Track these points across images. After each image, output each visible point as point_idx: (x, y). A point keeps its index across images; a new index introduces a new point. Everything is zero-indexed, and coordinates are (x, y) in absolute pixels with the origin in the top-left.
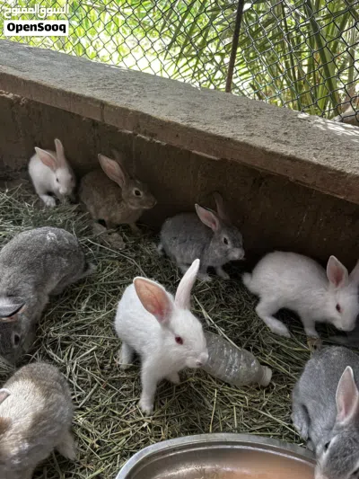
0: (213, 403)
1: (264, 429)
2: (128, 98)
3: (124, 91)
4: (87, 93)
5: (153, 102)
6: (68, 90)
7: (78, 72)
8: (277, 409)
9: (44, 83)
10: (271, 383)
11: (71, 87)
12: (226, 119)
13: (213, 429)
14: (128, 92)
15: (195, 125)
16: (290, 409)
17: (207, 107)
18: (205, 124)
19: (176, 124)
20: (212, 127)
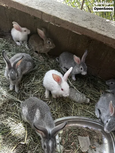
0: (73, 108)
1: (87, 115)
2: (51, 11)
3: (49, 8)
5: (59, 13)
8: (91, 110)
9: (21, 3)
10: (89, 103)
11: (30, 5)
12: (84, 20)
13: (73, 115)
16: (94, 110)
17: (77, 16)
18: (77, 22)
19: (68, 22)
20: (80, 23)
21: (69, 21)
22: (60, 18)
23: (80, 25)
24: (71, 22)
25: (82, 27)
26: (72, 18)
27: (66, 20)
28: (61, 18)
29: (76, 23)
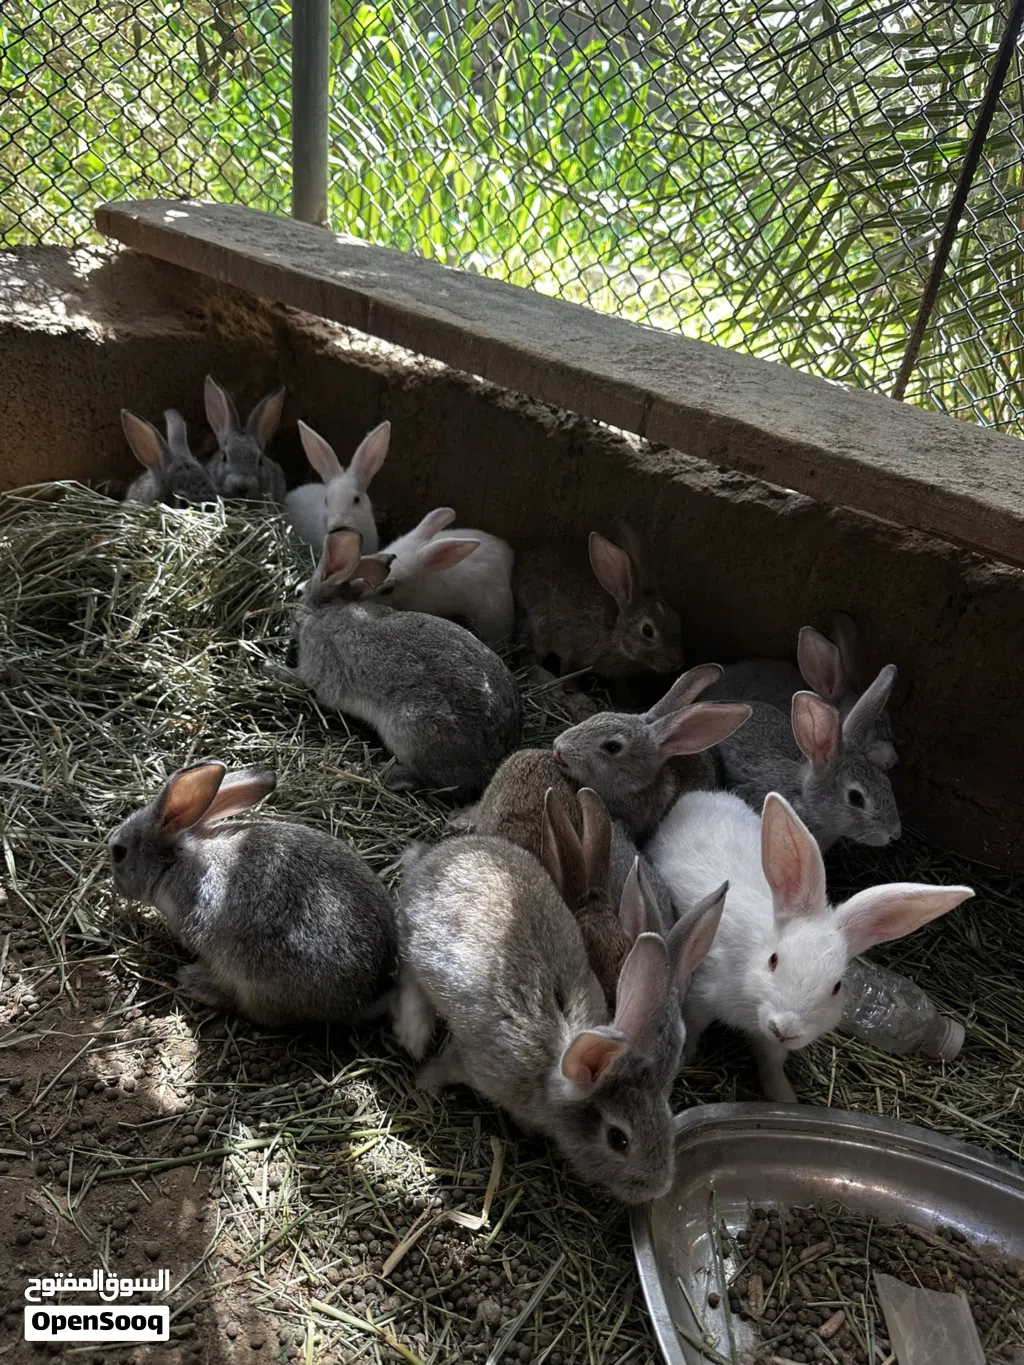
2: (703, 391)
3: (691, 377)
4: (618, 374)
5: (757, 404)
6: (576, 365)
7: (583, 332)
9: (522, 347)
11: (579, 359)
12: (919, 450)
14: (699, 380)
15: (854, 454)
17: (872, 425)
18: (878, 455)
19: (815, 450)
20: (894, 462)
21: (822, 445)
22: (766, 426)
23: (897, 471)
24: (834, 450)
25: (913, 481)
26: (844, 435)
27: (803, 438)
28: (768, 430)
29: (866, 459)
